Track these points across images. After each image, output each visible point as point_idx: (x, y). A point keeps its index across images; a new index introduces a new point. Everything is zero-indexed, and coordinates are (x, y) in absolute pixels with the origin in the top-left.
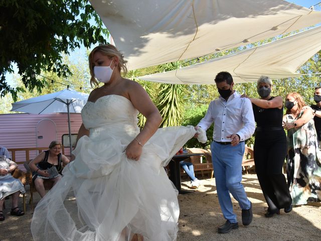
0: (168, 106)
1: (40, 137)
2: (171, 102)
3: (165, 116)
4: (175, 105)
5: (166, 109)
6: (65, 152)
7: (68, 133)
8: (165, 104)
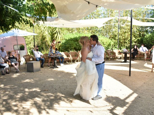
0: (57, 34)
1: (5, 46)
2: (58, 32)
3: (55, 38)
4: (60, 34)
5: (56, 35)
6: (16, 52)
7: (17, 44)
8: (56, 33)
